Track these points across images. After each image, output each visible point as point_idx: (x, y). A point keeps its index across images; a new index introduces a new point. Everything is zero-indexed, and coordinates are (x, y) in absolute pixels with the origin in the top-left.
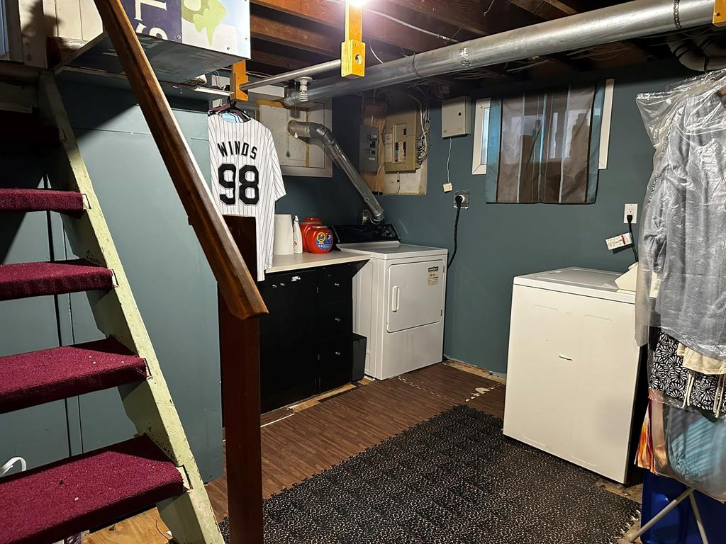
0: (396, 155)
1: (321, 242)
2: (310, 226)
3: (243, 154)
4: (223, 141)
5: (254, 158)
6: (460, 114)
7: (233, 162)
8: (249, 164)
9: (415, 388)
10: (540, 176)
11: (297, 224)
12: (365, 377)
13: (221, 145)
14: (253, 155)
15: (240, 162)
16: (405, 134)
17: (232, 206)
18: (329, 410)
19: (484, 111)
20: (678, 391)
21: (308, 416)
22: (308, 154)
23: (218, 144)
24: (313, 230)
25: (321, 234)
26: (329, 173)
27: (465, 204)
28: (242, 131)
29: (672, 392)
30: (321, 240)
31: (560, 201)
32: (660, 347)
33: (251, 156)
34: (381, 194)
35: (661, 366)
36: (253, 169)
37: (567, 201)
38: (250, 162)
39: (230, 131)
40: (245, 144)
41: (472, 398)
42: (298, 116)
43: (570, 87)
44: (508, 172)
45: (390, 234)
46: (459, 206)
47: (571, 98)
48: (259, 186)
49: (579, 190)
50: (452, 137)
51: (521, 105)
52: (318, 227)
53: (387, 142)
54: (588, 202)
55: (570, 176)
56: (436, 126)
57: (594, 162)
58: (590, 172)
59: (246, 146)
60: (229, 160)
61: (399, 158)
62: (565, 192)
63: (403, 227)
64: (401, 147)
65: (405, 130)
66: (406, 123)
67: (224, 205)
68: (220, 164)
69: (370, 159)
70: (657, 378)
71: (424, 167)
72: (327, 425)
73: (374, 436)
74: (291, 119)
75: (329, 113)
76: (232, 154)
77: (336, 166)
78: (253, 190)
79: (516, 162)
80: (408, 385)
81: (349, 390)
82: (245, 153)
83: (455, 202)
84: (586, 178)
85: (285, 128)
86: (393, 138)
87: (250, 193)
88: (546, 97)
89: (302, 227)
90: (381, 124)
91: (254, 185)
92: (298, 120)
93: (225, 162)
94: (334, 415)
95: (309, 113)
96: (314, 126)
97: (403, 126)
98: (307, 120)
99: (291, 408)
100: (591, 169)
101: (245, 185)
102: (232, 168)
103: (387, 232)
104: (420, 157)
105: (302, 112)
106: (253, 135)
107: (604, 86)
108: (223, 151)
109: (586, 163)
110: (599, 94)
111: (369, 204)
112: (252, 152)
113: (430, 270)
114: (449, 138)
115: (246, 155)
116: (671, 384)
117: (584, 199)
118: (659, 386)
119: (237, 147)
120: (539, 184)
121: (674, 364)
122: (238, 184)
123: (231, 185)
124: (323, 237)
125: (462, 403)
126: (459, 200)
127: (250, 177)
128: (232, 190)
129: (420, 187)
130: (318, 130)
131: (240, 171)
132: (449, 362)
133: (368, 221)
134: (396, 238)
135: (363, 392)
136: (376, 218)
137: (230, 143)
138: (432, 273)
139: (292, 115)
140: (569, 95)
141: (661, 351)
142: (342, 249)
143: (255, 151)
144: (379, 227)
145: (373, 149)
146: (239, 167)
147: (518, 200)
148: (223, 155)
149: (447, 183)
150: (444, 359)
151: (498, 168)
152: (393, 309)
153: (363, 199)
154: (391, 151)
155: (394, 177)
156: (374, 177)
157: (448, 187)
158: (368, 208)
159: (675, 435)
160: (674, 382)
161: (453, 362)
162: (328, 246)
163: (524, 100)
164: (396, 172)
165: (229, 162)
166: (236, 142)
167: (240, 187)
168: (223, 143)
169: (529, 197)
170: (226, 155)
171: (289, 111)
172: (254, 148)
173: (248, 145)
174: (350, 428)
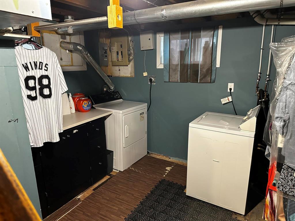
0: (118, 57)
1: (85, 106)
2: (78, 98)
3: (39, 69)
4: (25, 62)
5: (47, 70)
6: (149, 39)
7: (33, 74)
8: (44, 74)
9: (139, 173)
10: (189, 70)
11: (70, 98)
12: (114, 170)
13: (25, 65)
14: (46, 69)
15: (38, 73)
16: (121, 47)
17: (36, 101)
18: (100, 195)
19: (161, 38)
20: (293, 192)
21: (89, 202)
22: (72, 58)
23: (23, 65)
24: (80, 100)
25: (85, 102)
26: (85, 68)
27: (154, 82)
28: (38, 55)
29: (290, 193)
30: (85, 105)
31: (199, 82)
32: (283, 171)
33: (45, 70)
34: (111, 76)
35: (284, 180)
36: (47, 77)
37: (202, 82)
38: (44, 73)
39: (30, 55)
40: (40, 62)
41: (166, 174)
42: (65, 39)
43: (202, 28)
44: (174, 68)
45: (118, 96)
46: (151, 83)
47: (202, 33)
48: (51, 86)
49: (207, 77)
50: (145, 50)
51: (179, 35)
52: (83, 99)
53: (112, 50)
54: (211, 82)
55: (203, 70)
56: (137, 44)
57: (214, 64)
58: (212, 69)
59: (41, 64)
60: (31, 73)
61: (119, 59)
62: (201, 78)
63: (124, 93)
64: (120, 54)
65: (121, 45)
66: (121, 42)
67: (31, 101)
68: (25, 76)
69: (105, 59)
70: (282, 186)
71: (132, 63)
72: (101, 206)
73: (127, 209)
74: (61, 40)
75: (82, 37)
76: (33, 69)
77: (88, 65)
78: (48, 90)
79: (178, 63)
80: (135, 171)
81: (107, 180)
82: (41, 68)
83: (149, 81)
84: (210, 71)
85: (58, 45)
86: (115, 49)
87: (46, 92)
88: (191, 33)
89: (73, 99)
90: (108, 41)
91: (48, 86)
92: (65, 41)
93: (28, 75)
94: (103, 198)
95: (71, 37)
96: (75, 44)
97: (121, 43)
98: (70, 40)
99: (79, 197)
100: (213, 67)
101: (42, 87)
102: (33, 78)
103: (117, 96)
104: (130, 59)
105: (67, 36)
106: (45, 57)
107: (218, 29)
108: (26, 68)
109: (211, 65)
110: (216, 32)
111: (107, 83)
112: (45, 67)
113: (141, 114)
114: (144, 50)
115: (42, 69)
116: (290, 189)
117: (210, 81)
118: (283, 190)
119: (36, 65)
120: (189, 74)
121: (291, 180)
122: (38, 87)
123: (34, 88)
124: (86, 104)
125: (163, 178)
126: (151, 80)
127: (45, 82)
128: (34, 91)
129: (131, 73)
130: (78, 47)
131: (39, 79)
132: (150, 154)
133: (107, 91)
134: (121, 98)
135: (115, 180)
136: (111, 90)
137: (30, 63)
138: (142, 115)
139: (62, 38)
140: (202, 32)
141: (284, 173)
142: (96, 108)
143: (47, 66)
144: (113, 94)
145: (106, 55)
146: (37, 76)
147: (179, 81)
148: (27, 71)
149: (145, 72)
150: (148, 153)
151: (169, 65)
152: (126, 137)
153: (104, 81)
154: (114, 55)
155: (117, 68)
156: (107, 68)
157: (145, 74)
158: (106, 84)
159: (291, 213)
160: (291, 188)
161: (152, 153)
162: (89, 108)
163: (180, 34)
164: (118, 66)
165: (31, 75)
166: (34, 62)
167: (40, 89)
168: (26, 64)
169: (184, 79)
170: (29, 70)
171: (60, 36)
172: (46, 64)
173: (42, 63)
174: (114, 206)
